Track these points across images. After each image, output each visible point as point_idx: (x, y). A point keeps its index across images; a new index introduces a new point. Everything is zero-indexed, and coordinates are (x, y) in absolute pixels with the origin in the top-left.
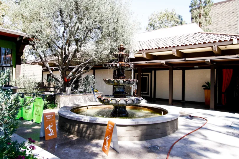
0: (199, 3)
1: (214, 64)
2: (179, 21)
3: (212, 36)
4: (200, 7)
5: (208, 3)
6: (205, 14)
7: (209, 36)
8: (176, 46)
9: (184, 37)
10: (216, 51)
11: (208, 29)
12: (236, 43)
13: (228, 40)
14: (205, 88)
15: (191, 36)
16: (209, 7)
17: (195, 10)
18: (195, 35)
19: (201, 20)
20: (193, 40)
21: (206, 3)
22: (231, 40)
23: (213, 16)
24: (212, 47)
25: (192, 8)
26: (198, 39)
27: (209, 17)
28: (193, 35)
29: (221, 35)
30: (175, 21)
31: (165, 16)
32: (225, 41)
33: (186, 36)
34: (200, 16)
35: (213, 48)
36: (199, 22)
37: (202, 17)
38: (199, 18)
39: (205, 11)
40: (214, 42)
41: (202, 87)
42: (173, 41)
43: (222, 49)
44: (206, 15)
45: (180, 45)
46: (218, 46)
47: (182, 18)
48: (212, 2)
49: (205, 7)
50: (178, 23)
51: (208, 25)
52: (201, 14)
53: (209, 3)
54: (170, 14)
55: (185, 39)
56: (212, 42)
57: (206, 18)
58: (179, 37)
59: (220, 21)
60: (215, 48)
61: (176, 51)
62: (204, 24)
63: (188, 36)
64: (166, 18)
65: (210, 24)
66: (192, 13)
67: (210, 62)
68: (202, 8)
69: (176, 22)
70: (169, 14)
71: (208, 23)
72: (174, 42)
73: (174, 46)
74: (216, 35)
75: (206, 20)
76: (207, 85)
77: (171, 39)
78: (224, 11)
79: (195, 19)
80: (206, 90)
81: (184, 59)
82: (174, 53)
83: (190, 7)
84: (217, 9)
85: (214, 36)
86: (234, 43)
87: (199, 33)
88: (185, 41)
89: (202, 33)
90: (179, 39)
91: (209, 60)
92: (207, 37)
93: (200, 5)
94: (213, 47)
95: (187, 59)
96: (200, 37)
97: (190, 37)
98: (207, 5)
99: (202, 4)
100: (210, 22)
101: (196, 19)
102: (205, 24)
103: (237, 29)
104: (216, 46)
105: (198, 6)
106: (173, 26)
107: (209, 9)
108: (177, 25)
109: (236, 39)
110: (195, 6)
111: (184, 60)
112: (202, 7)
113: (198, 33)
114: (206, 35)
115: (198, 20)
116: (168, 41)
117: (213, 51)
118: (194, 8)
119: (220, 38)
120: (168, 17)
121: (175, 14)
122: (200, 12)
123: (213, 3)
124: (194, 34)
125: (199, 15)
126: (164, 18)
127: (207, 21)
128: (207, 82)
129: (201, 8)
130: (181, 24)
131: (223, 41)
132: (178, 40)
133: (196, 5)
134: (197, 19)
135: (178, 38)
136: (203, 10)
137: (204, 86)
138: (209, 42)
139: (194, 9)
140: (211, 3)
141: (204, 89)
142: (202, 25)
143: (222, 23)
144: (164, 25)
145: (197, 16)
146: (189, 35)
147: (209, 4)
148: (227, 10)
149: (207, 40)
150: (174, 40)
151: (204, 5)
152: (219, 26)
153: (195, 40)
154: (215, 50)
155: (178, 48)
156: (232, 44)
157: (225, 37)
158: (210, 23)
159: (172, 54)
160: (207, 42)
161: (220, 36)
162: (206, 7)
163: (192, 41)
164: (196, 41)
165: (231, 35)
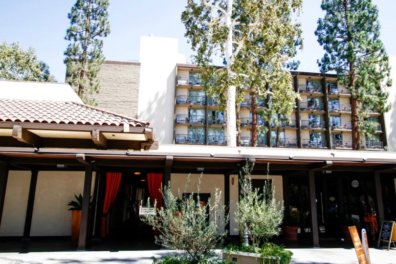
0: (82, 53)
1: (91, 163)
2: (42, 73)
3: (95, 114)
4: (83, 59)
5: (96, 56)
6: (90, 74)
7: (89, 111)
8: (23, 120)
9: (45, 106)
10: (98, 140)
11: (94, 100)
12: (128, 131)
13: (118, 124)
14: (74, 207)
15: (59, 106)
16: (97, 64)
17: (74, 63)
18: (66, 107)
19: (82, 82)
20: (61, 114)
21: (94, 57)
22: (122, 125)
23: (103, 79)
24: (91, 132)
25: (68, 57)
26: (69, 114)
27: (97, 81)
28: (62, 105)
29: (108, 113)
30: (32, 70)
31: (12, 57)
32: (113, 125)
33: (49, 104)
34: (82, 75)
35: (93, 134)
36: (80, 85)
37: (85, 77)
38: (79, 78)
39: (91, 68)
40: (96, 124)
41: (69, 205)
42: (17, 110)
43: (107, 138)
44: (92, 76)
45: (32, 120)
46: (101, 132)
47: (49, 70)
48: (104, 57)
49: (91, 61)
50: (39, 77)
51: (94, 93)
52: (84, 71)
53: (98, 57)
54: (23, 56)
55: (45, 109)
56: (92, 123)
57: (91, 80)
58: (34, 104)
59: (112, 91)
60: (96, 135)
61: (21, 130)
62: (87, 90)
63: (52, 106)
64: (13, 61)
65: (97, 92)
66: (67, 66)
67: (84, 159)
68: (87, 63)
69: (35, 74)
70: (21, 55)
71: (94, 90)
72: (21, 112)
73: (18, 121)
74: (101, 113)
75: (91, 84)
76: (78, 202)
77: (16, 104)
78: (121, 76)
79: (72, 76)
80: (75, 212)
81: (36, 149)
82: (17, 135)
83: (65, 54)
84: (110, 72)
85: (97, 115)
86: (125, 131)
87: (74, 103)
88: (45, 113)
89: (78, 105)
90: (34, 107)
91: (83, 156)
92: (87, 113)
93: (84, 56)
94: (94, 132)
95: (42, 150)
96: (74, 111)
97: (55, 108)
98: (96, 60)
99: (87, 55)
100: (98, 88)
101: (74, 78)
102: (89, 90)
103: (135, 108)
104: (98, 131)
105: (80, 57)
106: (26, 79)
107: (98, 68)
108: (35, 80)
109: (129, 125)
110: (74, 54)
111: (36, 152)
112: (86, 60)
113: (71, 104)
114: (84, 109)
115: (78, 80)
116: (6, 108)
117: (93, 140)
118: (72, 57)
119: (106, 119)
120: (17, 60)
121: (34, 59)
122: (82, 68)
123: (105, 60)
124: (65, 104)
125: (80, 72)
126: (7, 58)
127: (93, 87)
128: (78, 196)
129: (85, 62)
130: (46, 81)
131: (109, 124)
132: (29, 109)
133: (76, 54)
134: (76, 79)
135: (30, 105)
136: (87, 66)
137: (73, 203)
138: (88, 124)
139: (72, 60)
140: (102, 59)
141: (72, 209)
142: (84, 90)
143: (115, 95)
144: (7, 73)
145: (76, 72)
146: (55, 104)
147: (98, 59)
148: (124, 76)
149: (84, 119)
150: (22, 108)
151: (90, 58)
152: (111, 98)
153: (63, 115)
154: (95, 138)
155: (26, 126)
156: (122, 132)
157: (113, 118)
158: (97, 90)
159: (12, 137)
160: (84, 122)
161: (107, 116)
162: (93, 62)
163: (57, 116)
164: (65, 116)
165: (122, 118)
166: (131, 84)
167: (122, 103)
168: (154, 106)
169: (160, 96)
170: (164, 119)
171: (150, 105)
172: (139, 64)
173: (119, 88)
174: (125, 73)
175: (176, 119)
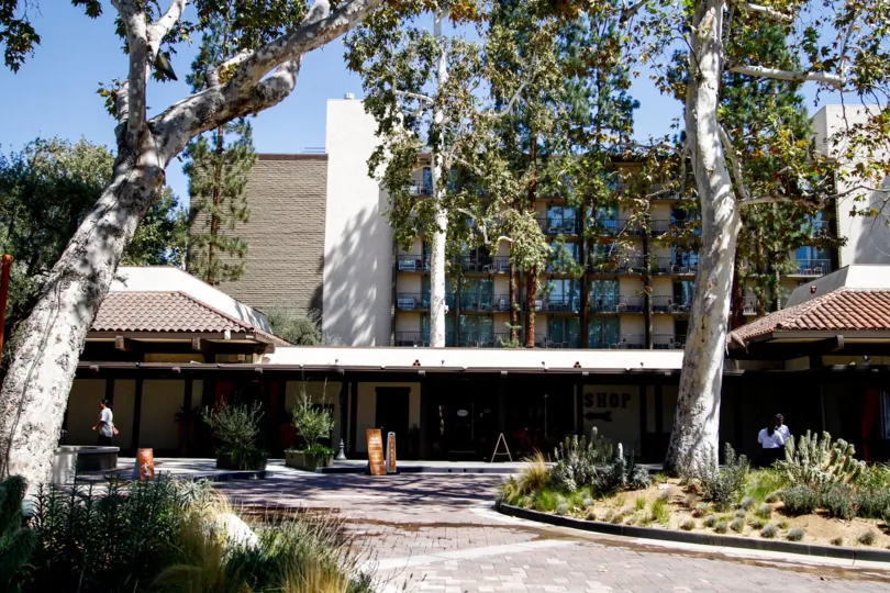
7: (195, 310)
9: (146, 302)
10: (199, 348)
13: (220, 330)
14: (179, 418)
18: (170, 302)
22: (224, 331)
27: (243, 202)
28: (167, 299)
32: (215, 331)
35: (193, 343)
36: (212, 214)
41: (175, 416)
45: (133, 329)
51: (239, 224)
55: (146, 309)
56: (193, 330)
57: (234, 204)
60: (196, 343)
61: (123, 340)
62: (225, 221)
63: (155, 302)
65: (246, 221)
67: (180, 372)
71: (237, 219)
74: (207, 312)
75: (233, 209)
79: (199, 195)
82: (119, 346)
84: (270, 175)
87: (181, 294)
88: (146, 317)
89: (185, 297)
91: (179, 369)
92: (191, 313)
94: (194, 340)
96: (179, 309)
97: (158, 306)
98: (238, 164)
100: (246, 215)
102: (229, 220)
103: (320, 245)
104: (198, 339)
109: (229, 332)
111: (137, 366)
113: (178, 295)
114: (191, 305)
124: (171, 296)
127: (237, 212)
131: (211, 330)
132: (130, 309)
135: (131, 302)
138: (188, 331)
141: (177, 421)
146: (159, 299)
147: (242, 161)
148: (296, 182)
152: (273, 227)
154: (196, 346)
158: (244, 218)
160: (184, 329)
161: (213, 317)
166: (310, 199)
167: (296, 236)
168: (356, 238)
169: (366, 218)
170: (375, 265)
171: (348, 236)
172: (325, 158)
173: (288, 206)
174: (299, 176)
175: (397, 264)
